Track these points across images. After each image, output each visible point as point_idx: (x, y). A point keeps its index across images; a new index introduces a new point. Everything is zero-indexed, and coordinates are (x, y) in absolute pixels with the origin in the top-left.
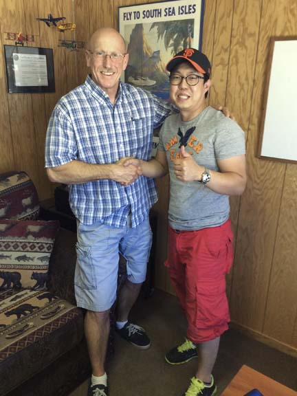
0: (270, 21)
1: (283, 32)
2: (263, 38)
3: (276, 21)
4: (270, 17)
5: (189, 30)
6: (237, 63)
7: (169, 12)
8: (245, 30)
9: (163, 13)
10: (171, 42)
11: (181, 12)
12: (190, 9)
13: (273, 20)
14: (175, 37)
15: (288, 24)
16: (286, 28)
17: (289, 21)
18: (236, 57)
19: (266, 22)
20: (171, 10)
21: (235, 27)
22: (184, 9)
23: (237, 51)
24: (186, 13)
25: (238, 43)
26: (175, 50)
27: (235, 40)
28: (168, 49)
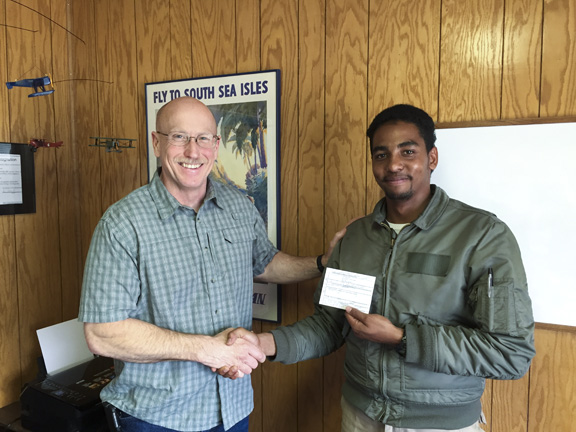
0: (382, 103)
4: (382, 97)
5: (259, 116)
7: (227, 91)
8: (346, 116)
9: (217, 93)
10: (232, 134)
11: (245, 91)
12: (258, 88)
14: (237, 127)
18: (335, 154)
20: (230, 88)
21: (330, 112)
22: (249, 87)
23: (335, 146)
24: (253, 93)
25: (336, 134)
26: (240, 145)
27: (331, 131)
28: (228, 145)
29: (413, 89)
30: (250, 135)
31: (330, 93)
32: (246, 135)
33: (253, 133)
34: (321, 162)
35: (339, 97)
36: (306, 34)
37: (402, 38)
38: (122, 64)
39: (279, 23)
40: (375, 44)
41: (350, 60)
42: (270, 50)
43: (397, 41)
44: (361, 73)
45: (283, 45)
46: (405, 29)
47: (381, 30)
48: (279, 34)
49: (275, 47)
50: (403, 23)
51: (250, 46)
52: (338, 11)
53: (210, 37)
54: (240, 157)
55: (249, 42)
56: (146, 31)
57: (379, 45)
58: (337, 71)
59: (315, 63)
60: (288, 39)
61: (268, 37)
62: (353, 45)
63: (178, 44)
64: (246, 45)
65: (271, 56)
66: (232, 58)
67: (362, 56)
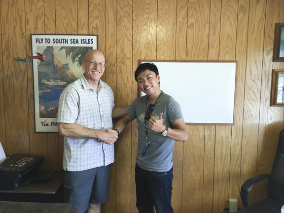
0: (138, 52)
1: (145, 58)
2: (135, 60)
3: (141, 52)
4: (138, 50)
6: (121, 72)
7: (74, 41)
8: (124, 55)
9: (69, 42)
10: (77, 59)
11: (83, 42)
12: (89, 41)
13: (139, 51)
14: (79, 56)
15: (147, 54)
16: (146, 56)
17: (148, 53)
18: (120, 69)
19: (135, 52)
20: (76, 40)
21: (118, 53)
22: (85, 41)
23: (120, 66)
24: (86, 43)
25: (121, 62)
27: (118, 61)
28: (75, 63)
29: (148, 48)
31: (118, 46)
34: (115, 72)
35: (122, 48)
36: (109, 24)
37: (144, 30)
38: (16, 23)
39: (97, 18)
40: (135, 31)
41: (126, 36)
42: (93, 27)
43: (143, 31)
44: (130, 40)
45: (99, 26)
46: (145, 27)
47: (137, 26)
48: (97, 22)
49: (95, 26)
50: (145, 25)
51: (84, 24)
52: (121, 17)
53: (65, 18)
54: (81, 68)
55: (83, 23)
56: (31, 11)
57: (136, 32)
58: (121, 39)
59: (112, 35)
60: (101, 24)
61: (92, 22)
62: (127, 30)
63: (48, 19)
64: (82, 24)
65: (94, 30)
66: (76, 28)
67: (130, 34)
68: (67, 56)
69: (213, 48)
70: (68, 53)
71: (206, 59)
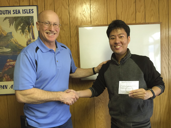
0: (74, 19)
2: (72, 26)
4: (74, 17)
5: (31, 21)
7: (16, 12)
8: (62, 22)
9: (12, 12)
10: (20, 27)
11: (24, 12)
12: (30, 11)
13: (76, 18)
14: (22, 25)
16: (82, 22)
17: (83, 19)
19: (72, 19)
20: (18, 11)
22: (26, 11)
24: (27, 13)
26: (23, 32)
28: (18, 31)
29: (83, 15)
30: (27, 28)
32: (26, 28)
33: (29, 27)
35: (60, 16)
41: (63, 5)
44: (67, 9)
54: (24, 36)
57: (72, 1)
58: (58, 8)
59: (51, 5)
65: (34, 1)
67: (67, 4)
68: (10, 25)
69: (139, 12)
70: (11, 23)
71: (134, 22)
